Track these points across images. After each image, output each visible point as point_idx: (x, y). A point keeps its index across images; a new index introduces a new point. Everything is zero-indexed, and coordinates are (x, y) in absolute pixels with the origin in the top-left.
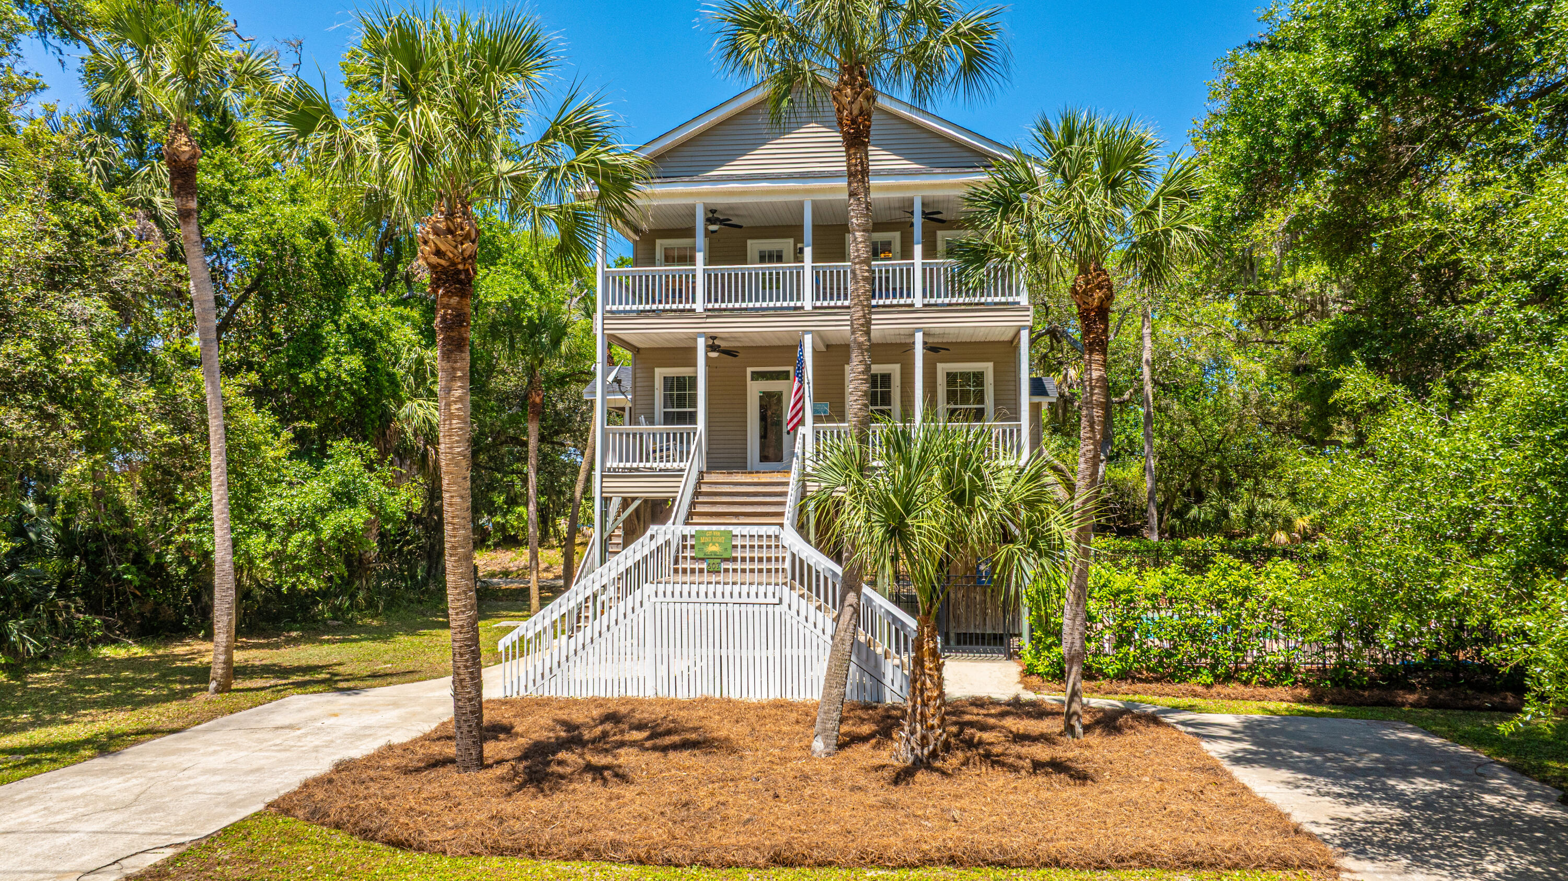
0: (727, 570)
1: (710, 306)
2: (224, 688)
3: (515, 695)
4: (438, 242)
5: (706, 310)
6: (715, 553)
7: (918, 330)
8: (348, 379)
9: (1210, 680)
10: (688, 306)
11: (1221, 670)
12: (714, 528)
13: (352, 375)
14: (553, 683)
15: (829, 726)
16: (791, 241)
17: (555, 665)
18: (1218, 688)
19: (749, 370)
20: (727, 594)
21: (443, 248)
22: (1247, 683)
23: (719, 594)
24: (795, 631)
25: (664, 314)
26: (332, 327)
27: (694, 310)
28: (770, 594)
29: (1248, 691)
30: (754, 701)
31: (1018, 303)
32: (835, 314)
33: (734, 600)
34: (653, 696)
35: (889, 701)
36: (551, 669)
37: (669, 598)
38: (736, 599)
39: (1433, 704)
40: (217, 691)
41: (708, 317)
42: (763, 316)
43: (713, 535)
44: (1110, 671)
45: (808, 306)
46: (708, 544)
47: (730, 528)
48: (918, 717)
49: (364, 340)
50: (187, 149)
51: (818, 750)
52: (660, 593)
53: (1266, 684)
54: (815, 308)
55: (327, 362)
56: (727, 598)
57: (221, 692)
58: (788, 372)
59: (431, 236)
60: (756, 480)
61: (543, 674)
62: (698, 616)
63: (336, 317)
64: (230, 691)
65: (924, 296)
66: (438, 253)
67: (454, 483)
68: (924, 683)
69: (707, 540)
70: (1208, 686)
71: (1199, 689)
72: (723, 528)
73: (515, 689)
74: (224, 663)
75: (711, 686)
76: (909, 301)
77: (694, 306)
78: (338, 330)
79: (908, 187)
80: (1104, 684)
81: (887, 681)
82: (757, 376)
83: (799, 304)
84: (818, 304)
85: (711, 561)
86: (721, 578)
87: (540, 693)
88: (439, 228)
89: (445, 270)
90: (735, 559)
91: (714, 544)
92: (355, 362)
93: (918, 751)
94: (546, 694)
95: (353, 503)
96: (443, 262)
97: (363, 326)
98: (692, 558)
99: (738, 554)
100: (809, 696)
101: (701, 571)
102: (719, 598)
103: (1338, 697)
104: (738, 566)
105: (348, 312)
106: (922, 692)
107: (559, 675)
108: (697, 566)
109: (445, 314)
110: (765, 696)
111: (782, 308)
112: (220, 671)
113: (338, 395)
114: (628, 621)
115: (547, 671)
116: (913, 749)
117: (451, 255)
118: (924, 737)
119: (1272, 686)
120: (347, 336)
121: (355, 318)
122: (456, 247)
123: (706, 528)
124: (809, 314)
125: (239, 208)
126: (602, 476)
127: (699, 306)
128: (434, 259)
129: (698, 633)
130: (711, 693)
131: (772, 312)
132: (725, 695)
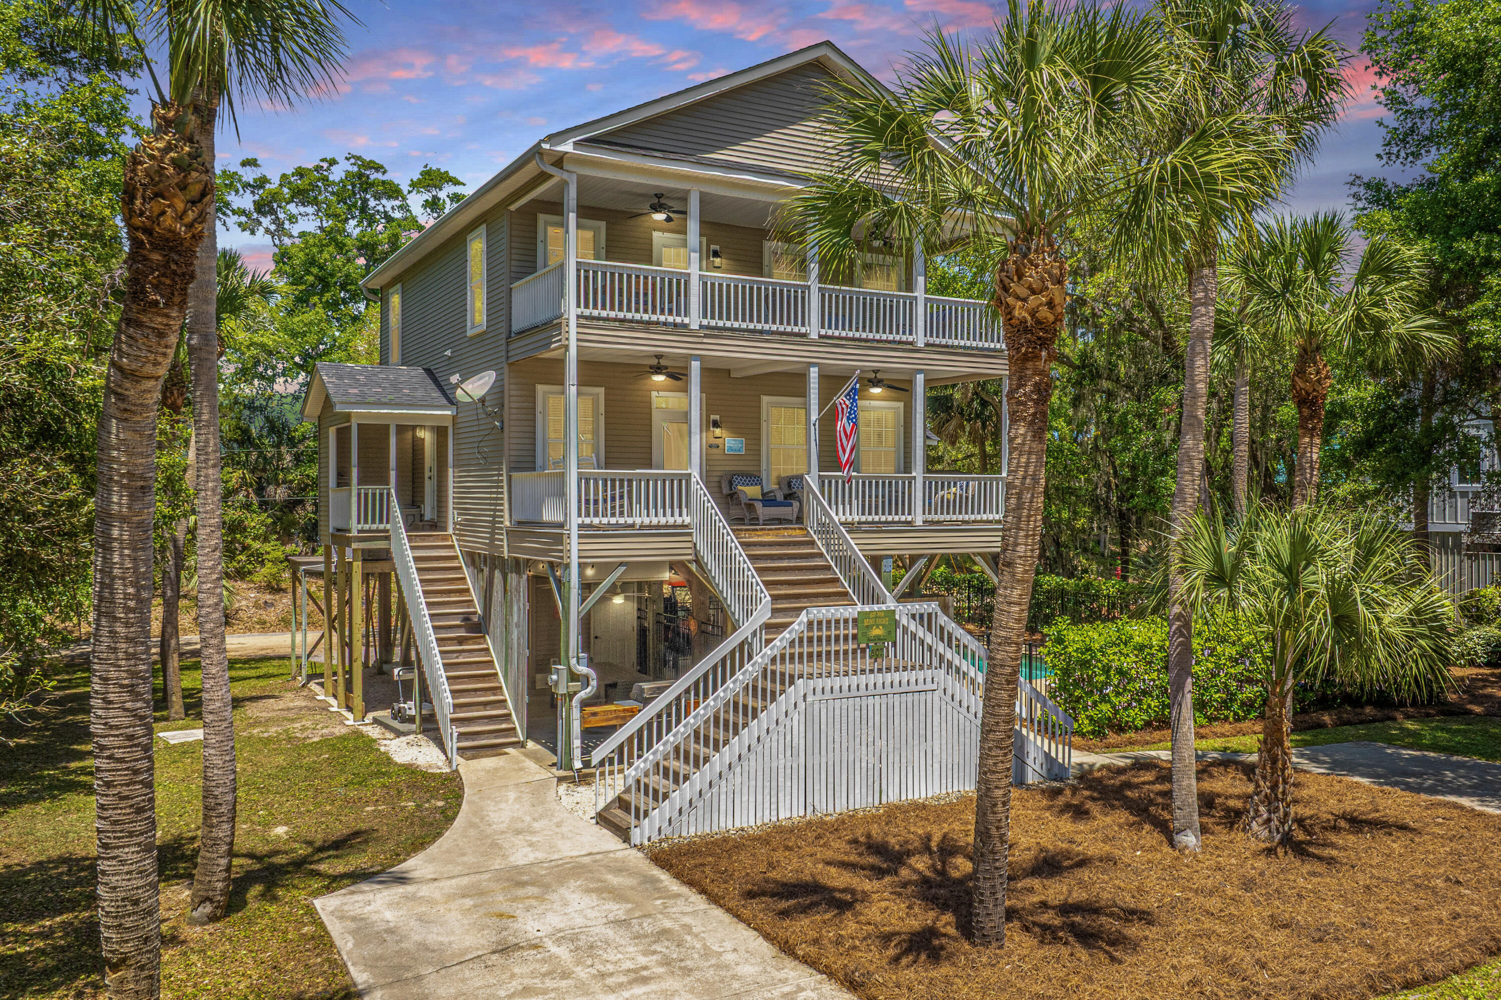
1: (705, 322)
3: (645, 842)
5: (702, 327)
6: (879, 637)
7: (920, 371)
10: (679, 320)
14: (692, 818)
15: (1195, 818)
20: (887, 684)
23: (879, 684)
24: (950, 718)
28: (929, 680)
32: (842, 346)
33: (894, 691)
35: (1031, 781)
37: (827, 694)
38: (896, 688)
40: (212, 918)
41: (706, 336)
43: (877, 616)
45: (813, 334)
46: (871, 627)
51: (1191, 844)
53: (1238, 719)
56: (888, 689)
57: (219, 917)
60: (765, 539)
62: (857, 713)
69: (871, 622)
73: (646, 834)
75: (870, 792)
76: (911, 339)
77: (687, 321)
83: (803, 330)
86: (883, 666)
87: (677, 833)
91: (878, 626)
102: (879, 689)
107: (700, 805)
111: (786, 334)
112: (220, 885)
114: (781, 729)
127: (693, 322)
130: (870, 800)
131: (777, 337)
132: (884, 801)
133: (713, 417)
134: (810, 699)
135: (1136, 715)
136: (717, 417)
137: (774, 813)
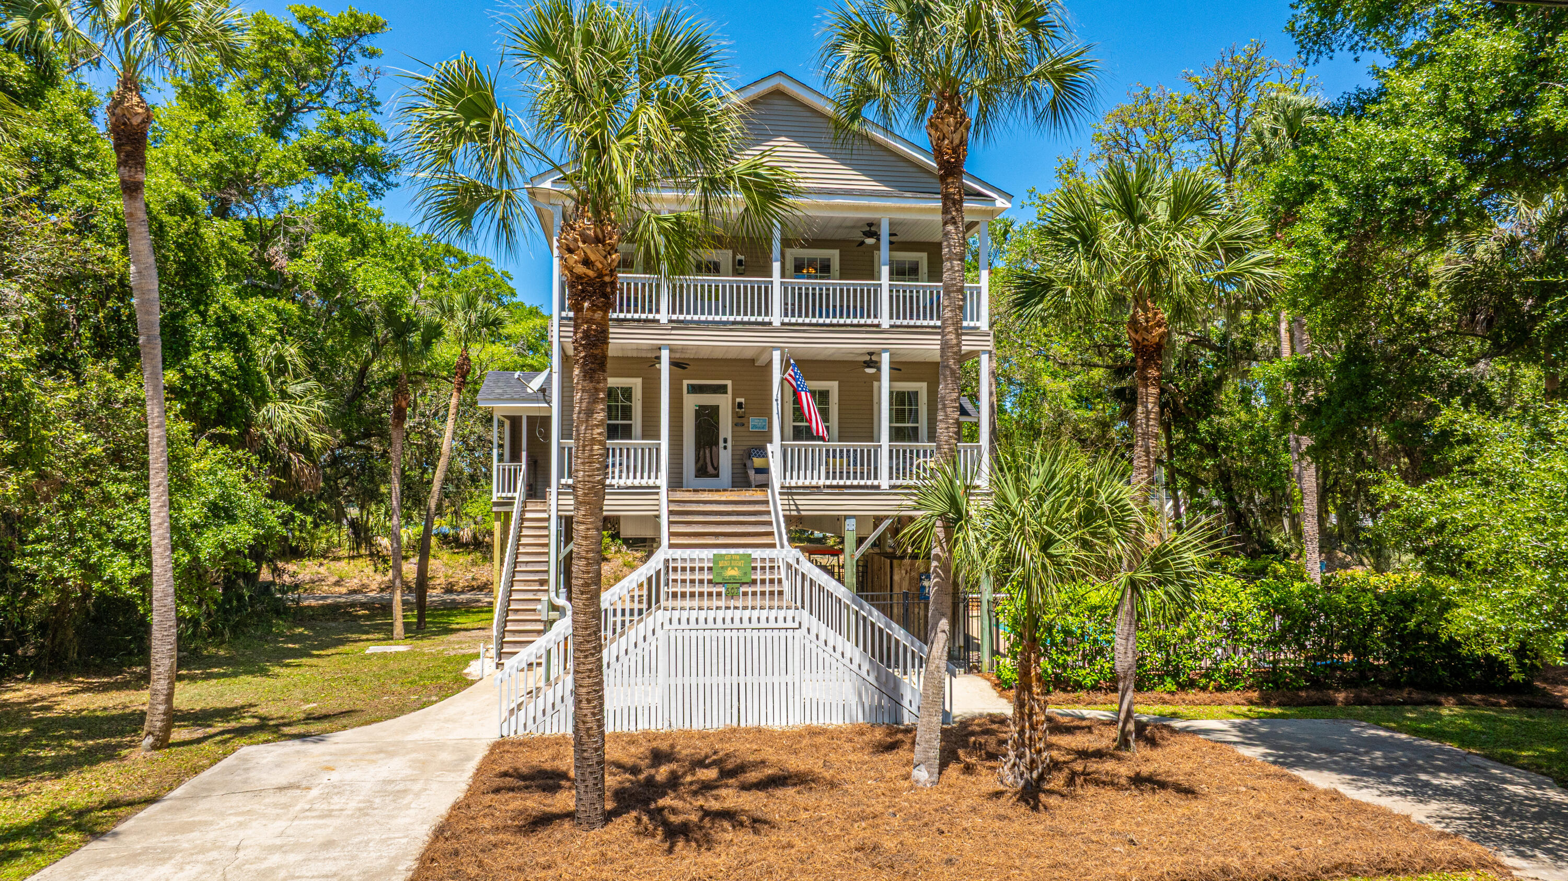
0: (745, 594)
1: (674, 317)
2: (162, 743)
3: (512, 735)
4: (588, 252)
5: (670, 321)
6: (734, 577)
7: (886, 350)
8: (218, 377)
9: (1174, 688)
10: (651, 316)
11: (1183, 678)
12: (733, 551)
13: (223, 374)
15: (931, 754)
16: (730, 252)
17: (558, 700)
18: (1180, 696)
19: (686, 382)
20: (746, 620)
21: (592, 257)
22: (1204, 689)
23: (737, 620)
24: (814, 656)
25: (625, 324)
26: (197, 318)
27: (658, 321)
28: (789, 619)
29: (1203, 696)
30: (777, 728)
31: (978, 328)
32: (804, 331)
33: (752, 626)
34: (666, 729)
35: (906, 722)
36: (553, 705)
37: (684, 624)
38: (754, 624)
39: (1360, 702)
40: (154, 747)
41: (673, 328)
42: (731, 330)
43: (731, 558)
44: (1088, 682)
45: (776, 322)
46: (727, 568)
47: (749, 551)
48: (1027, 742)
49: (236, 334)
50: (140, 111)
51: (922, 780)
52: (675, 621)
53: (1219, 689)
54: (783, 324)
55: (196, 358)
56: (746, 624)
57: (159, 748)
58: (725, 386)
59: (580, 244)
60: (723, 499)
61: (544, 711)
62: (714, 644)
63: (202, 308)
64: (170, 746)
65: (891, 318)
66: (587, 262)
67: (591, 515)
68: (1032, 708)
69: (726, 564)
70: (1172, 693)
71: (1167, 697)
72: (741, 551)
73: (513, 728)
74: (164, 714)
75: (728, 715)
76: (876, 322)
77: (658, 317)
78: (204, 322)
79: (876, 209)
80: (1082, 694)
81: (905, 703)
82: (694, 389)
83: (767, 319)
84: (786, 320)
85: (730, 586)
86: (740, 604)
87: (541, 731)
88: (588, 236)
89: (591, 282)
90: (754, 582)
91: (733, 568)
92: (226, 359)
93: (1027, 775)
94: (548, 732)
95: (232, 519)
96: (591, 273)
97: (234, 318)
98: (710, 582)
99: (758, 576)
100: (828, 721)
101: (719, 594)
102: (737, 624)
103: (1285, 700)
104: (758, 588)
105: (218, 302)
106: (1030, 716)
107: (563, 710)
108: (715, 590)
109: (589, 329)
110: (784, 723)
111: (749, 323)
112: (159, 724)
113: (202, 395)
114: (639, 650)
115: (549, 706)
116: (1022, 775)
117: (600, 266)
118: (1033, 761)
119: (1224, 691)
120: (215, 329)
121: (224, 308)
122: (605, 257)
123: (723, 551)
124: (776, 330)
125: (90, 175)
126: (559, 494)
127: (663, 317)
128: (580, 269)
129: (714, 661)
130: (728, 722)
131: (740, 327)
132: (743, 724)
133: (738, 400)
134: (666, 626)
135: (1086, 675)
136: (742, 400)
137: (633, 723)
